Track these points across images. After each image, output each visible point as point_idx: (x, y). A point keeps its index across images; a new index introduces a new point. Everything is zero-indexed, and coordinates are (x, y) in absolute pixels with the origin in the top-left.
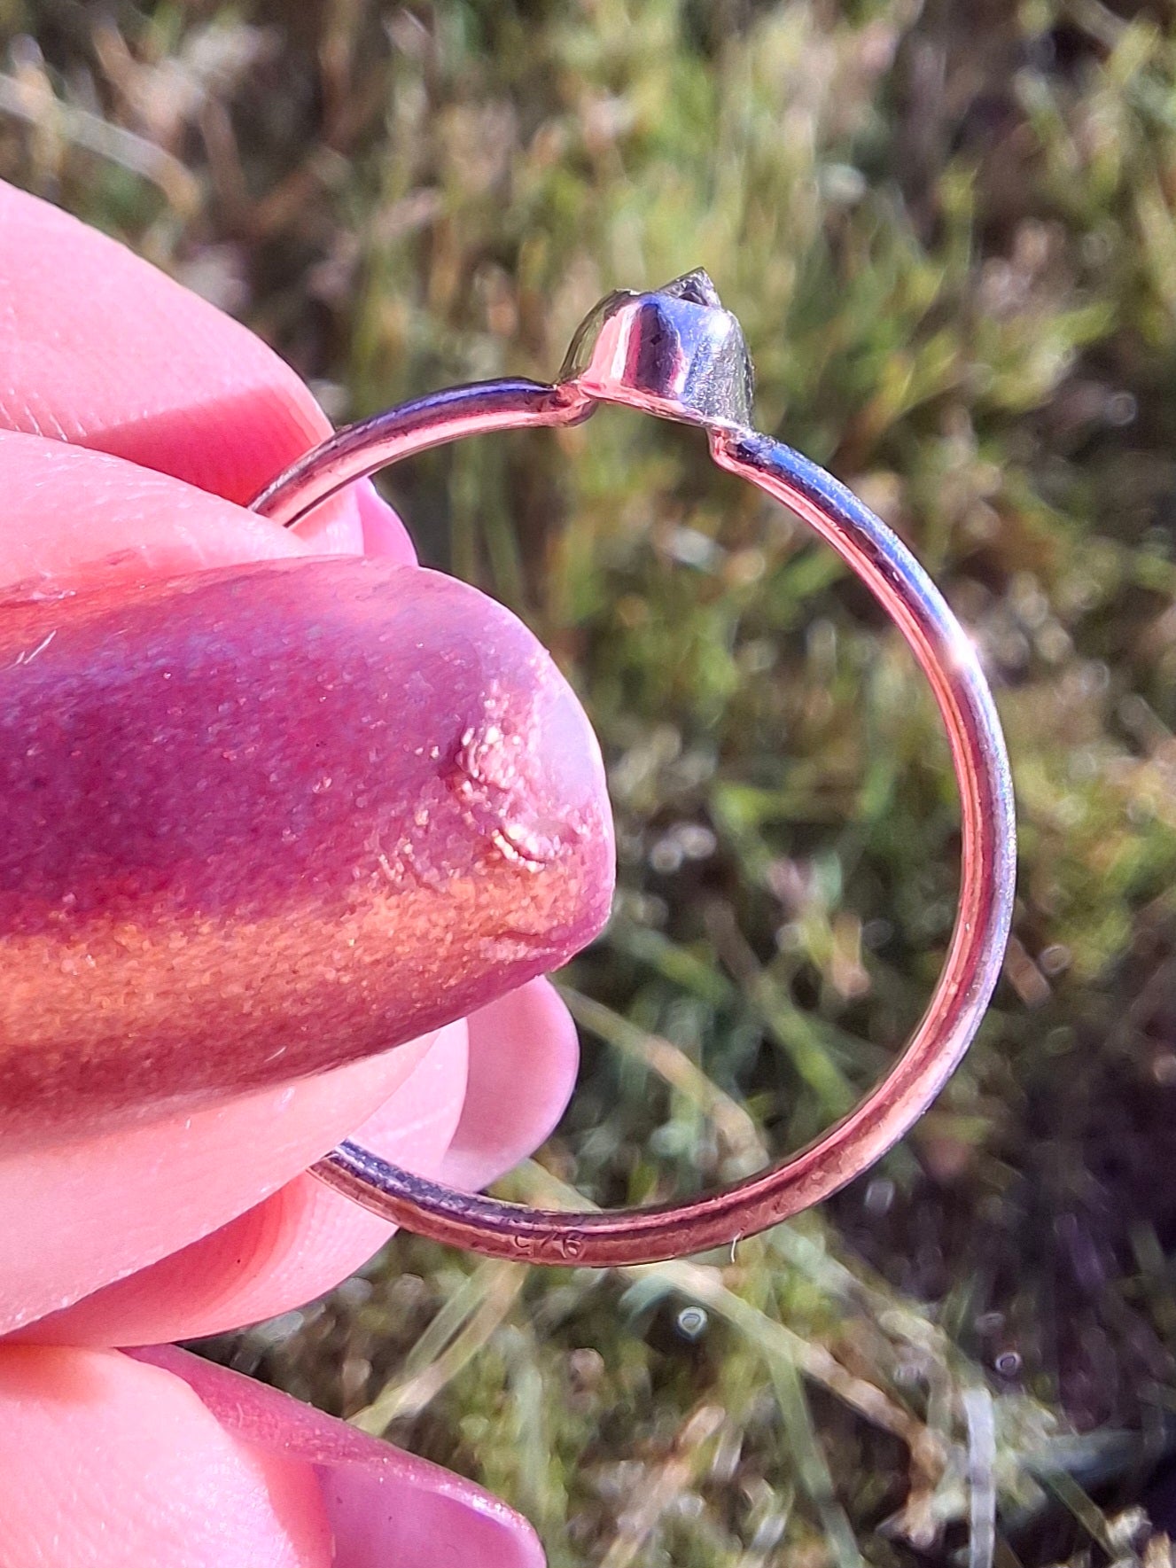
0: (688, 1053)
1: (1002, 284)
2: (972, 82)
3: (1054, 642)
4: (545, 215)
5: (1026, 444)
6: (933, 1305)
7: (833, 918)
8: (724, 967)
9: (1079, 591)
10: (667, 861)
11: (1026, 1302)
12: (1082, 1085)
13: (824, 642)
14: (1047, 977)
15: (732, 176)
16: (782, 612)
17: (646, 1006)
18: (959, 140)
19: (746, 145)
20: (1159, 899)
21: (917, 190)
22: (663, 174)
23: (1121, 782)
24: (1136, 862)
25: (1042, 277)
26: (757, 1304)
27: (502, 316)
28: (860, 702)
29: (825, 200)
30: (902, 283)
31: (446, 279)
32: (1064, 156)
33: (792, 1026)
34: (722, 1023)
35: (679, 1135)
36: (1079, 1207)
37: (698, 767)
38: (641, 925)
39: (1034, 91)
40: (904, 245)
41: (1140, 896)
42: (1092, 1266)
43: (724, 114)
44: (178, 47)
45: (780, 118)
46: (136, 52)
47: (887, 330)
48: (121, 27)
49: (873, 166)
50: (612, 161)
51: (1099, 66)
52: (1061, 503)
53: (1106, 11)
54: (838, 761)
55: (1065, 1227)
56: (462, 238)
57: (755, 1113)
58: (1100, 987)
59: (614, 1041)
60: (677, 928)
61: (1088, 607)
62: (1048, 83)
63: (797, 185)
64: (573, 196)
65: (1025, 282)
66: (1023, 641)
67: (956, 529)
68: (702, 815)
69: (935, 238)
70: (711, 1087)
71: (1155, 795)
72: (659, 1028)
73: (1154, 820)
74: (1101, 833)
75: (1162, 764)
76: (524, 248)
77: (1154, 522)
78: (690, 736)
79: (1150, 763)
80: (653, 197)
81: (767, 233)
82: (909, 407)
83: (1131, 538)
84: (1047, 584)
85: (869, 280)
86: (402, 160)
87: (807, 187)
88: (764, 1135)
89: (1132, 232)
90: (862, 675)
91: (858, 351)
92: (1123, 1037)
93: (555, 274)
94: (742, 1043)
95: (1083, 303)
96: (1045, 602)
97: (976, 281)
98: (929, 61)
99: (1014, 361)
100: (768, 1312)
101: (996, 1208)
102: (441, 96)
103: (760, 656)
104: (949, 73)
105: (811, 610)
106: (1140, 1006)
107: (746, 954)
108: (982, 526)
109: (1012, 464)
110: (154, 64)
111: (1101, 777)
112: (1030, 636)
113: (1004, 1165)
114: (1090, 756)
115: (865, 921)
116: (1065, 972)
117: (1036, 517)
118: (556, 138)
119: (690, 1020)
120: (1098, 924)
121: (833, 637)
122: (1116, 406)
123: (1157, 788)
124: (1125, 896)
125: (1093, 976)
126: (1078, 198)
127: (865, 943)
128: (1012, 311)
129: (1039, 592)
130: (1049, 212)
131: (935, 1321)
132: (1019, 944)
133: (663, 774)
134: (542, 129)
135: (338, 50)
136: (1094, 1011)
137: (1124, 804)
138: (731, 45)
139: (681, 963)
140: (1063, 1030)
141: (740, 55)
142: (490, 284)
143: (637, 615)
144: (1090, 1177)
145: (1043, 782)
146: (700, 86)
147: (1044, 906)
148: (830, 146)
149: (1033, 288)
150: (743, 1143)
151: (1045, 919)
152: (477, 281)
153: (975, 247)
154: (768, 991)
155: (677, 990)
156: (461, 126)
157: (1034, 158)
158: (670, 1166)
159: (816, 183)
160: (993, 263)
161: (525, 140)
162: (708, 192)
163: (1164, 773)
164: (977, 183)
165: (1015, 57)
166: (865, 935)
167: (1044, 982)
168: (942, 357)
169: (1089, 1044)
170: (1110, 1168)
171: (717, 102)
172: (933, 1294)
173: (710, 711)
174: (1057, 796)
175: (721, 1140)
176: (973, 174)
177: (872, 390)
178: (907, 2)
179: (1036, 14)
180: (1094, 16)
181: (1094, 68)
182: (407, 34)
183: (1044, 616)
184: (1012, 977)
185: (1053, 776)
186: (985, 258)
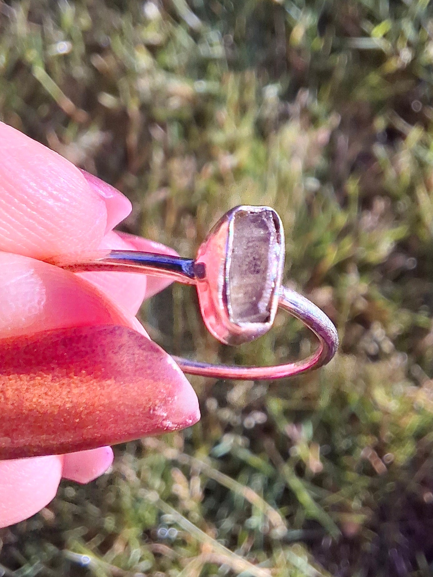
0: (258, 493)
1: (368, 219)
2: (358, 148)
3: (387, 346)
4: (207, 196)
5: (378, 276)
7: (309, 444)
8: (272, 462)
9: (396, 328)
10: (250, 424)
12: (399, 502)
15: (273, 182)
16: (291, 336)
17: (243, 476)
18: (353, 168)
19: (277, 171)
20: (425, 437)
21: (339, 186)
22: (248, 181)
23: (411, 396)
24: (417, 424)
25: (382, 216)
27: (191, 232)
29: (305, 190)
30: (333, 219)
31: (171, 219)
32: (391, 174)
33: (296, 483)
34: (270, 482)
35: (255, 521)
36: (398, 546)
37: (260, 391)
38: (241, 447)
39: (380, 151)
40: (334, 206)
41: (419, 436)
42: (403, 567)
43: (270, 160)
44: (76, 139)
45: (289, 161)
46: (61, 140)
47: (328, 236)
48: (56, 132)
49: (323, 178)
50: (230, 177)
51: (402, 141)
52: (390, 297)
53: (405, 122)
54: (311, 388)
55: (392, 553)
56: (177, 204)
57: (282, 513)
58: (404, 468)
59: (232, 489)
60: (253, 448)
61: (399, 334)
62: (385, 148)
63: (296, 185)
64: (216, 189)
65: (377, 218)
66: (376, 346)
67: (352, 306)
68: (263, 408)
69: (345, 203)
70: (267, 504)
71: (424, 400)
72: (248, 484)
73: (423, 409)
74: (405, 413)
75: (426, 389)
76: (199, 208)
77: (423, 303)
79: (422, 389)
80: (244, 189)
81: (285, 202)
82: (335, 263)
83: (415, 309)
84: (385, 325)
85: (322, 219)
86: (156, 177)
87: (299, 185)
88: (285, 521)
89: (415, 200)
91: (318, 243)
92: (413, 486)
93: (209, 217)
94: (277, 489)
95: (397, 226)
96: (384, 332)
97: (359, 218)
98: (342, 140)
99: (373, 246)
101: (368, 546)
102: (169, 154)
103: (283, 351)
104: (350, 145)
105: (301, 335)
106: (419, 474)
107: (279, 457)
108: (361, 305)
109: (372, 283)
110: (68, 144)
111: (404, 394)
112: (379, 344)
113: (371, 531)
114: (401, 386)
115: (321, 445)
116: (392, 463)
117: (381, 302)
118: (210, 169)
119: (259, 481)
120: (403, 446)
121: (309, 344)
122: (409, 263)
123: (425, 398)
124: (413, 436)
125: (402, 464)
126: (395, 188)
127: (321, 453)
128: (372, 229)
129: (382, 328)
130: (385, 193)
132: (375, 453)
133: (248, 394)
134: (205, 166)
135: (133, 139)
136: (403, 476)
137: (412, 403)
138: (272, 136)
139: (256, 461)
140: (391, 483)
141: (275, 139)
142: (187, 221)
144: (401, 535)
145: (384, 395)
146: (261, 151)
147: (384, 439)
148: (307, 171)
149: (380, 220)
150: (278, 524)
151: (385, 445)
152: (182, 220)
153: (359, 207)
154: (287, 470)
155: (254, 470)
156: (176, 165)
157: (380, 174)
158: (252, 532)
159: (303, 184)
160: (365, 212)
161: (199, 169)
162: (264, 188)
163: (426, 392)
164: (360, 184)
165: (373, 139)
166: (321, 450)
167: (385, 466)
168: (347, 245)
169: (401, 488)
170: (409, 532)
171: (267, 155)
174: (390, 400)
175: (270, 523)
176: (358, 181)
177: (321, 258)
178: (335, 120)
179: (380, 124)
180: (401, 124)
181: (402, 143)
182: (157, 133)
183: (384, 337)
184: (373, 464)
185: (388, 393)
186: (362, 210)
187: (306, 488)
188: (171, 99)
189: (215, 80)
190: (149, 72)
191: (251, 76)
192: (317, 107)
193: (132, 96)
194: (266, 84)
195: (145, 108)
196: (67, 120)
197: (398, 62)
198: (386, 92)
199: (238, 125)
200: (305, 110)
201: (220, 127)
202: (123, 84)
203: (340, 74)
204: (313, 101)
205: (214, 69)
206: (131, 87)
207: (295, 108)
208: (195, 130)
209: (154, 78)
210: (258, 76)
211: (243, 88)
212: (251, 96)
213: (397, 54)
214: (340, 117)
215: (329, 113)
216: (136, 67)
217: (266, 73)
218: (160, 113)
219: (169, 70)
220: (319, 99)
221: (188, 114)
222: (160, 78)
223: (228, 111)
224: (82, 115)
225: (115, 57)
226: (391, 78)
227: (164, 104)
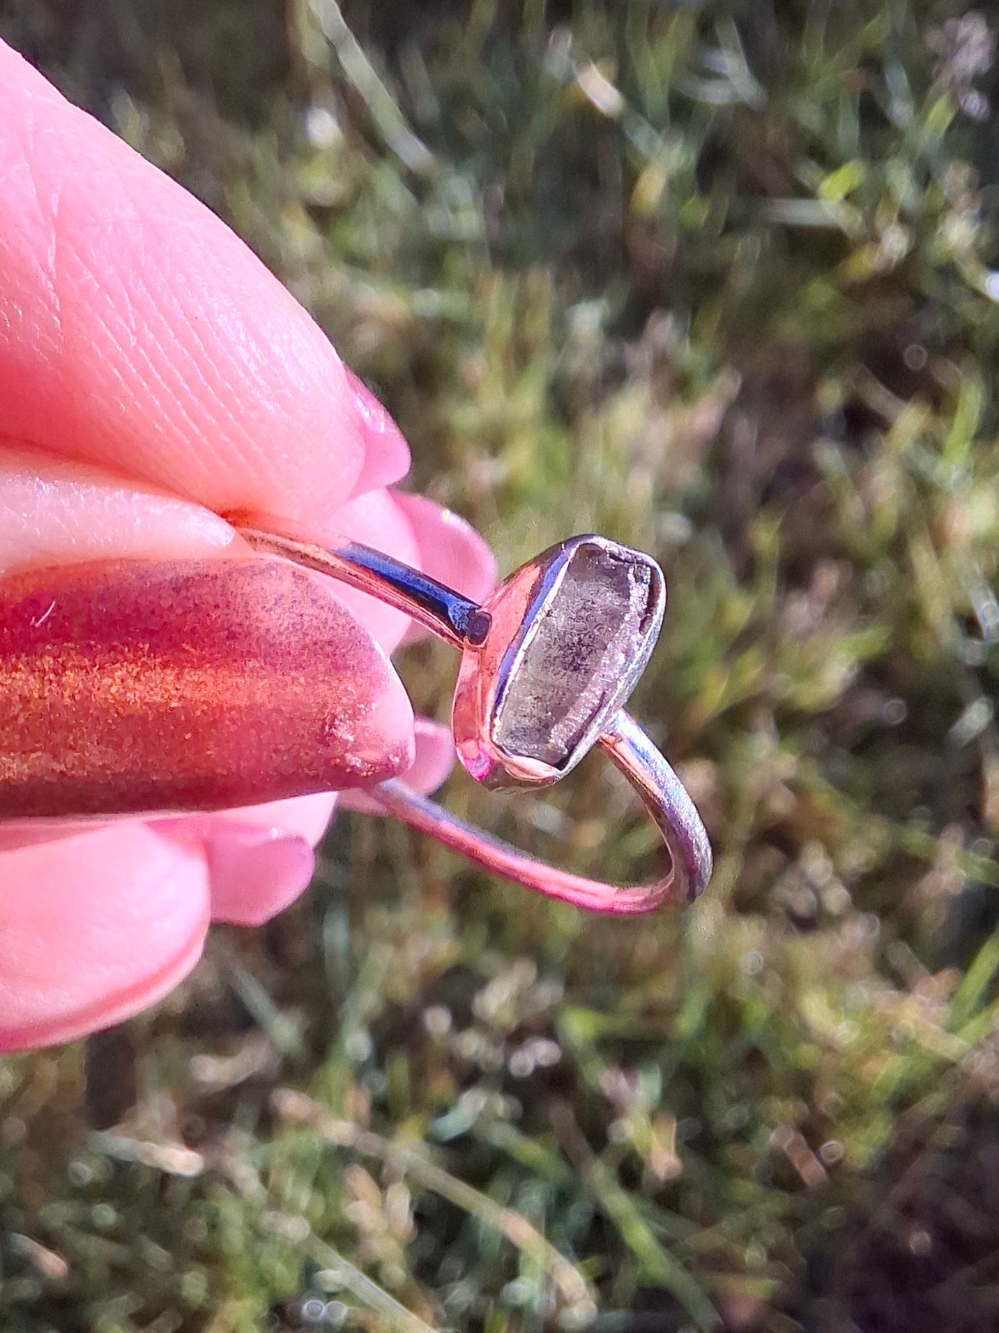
0: (534, 1223)
1: (801, 611)
2: (779, 448)
3: (837, 897)
5: (817, 739)
7: (653, 1116)
8: (566, 1155)
9: (858, 857)
10: (523, 1068)
12: (851, 1254)
14: (825, 1166)
15: (585, 521)
16: (617, 870)
17: (501, 1185)
18: (768, 495)
19: (596, 496)
20: (916, 1106)
21: (734, 535)
22: (529, 518)
23: (886, 1012)
24: (900, 1075)
25: (833, 605)
28: (680, 942)
29: (659, 539)
30: (720, 609)
32: (852, 508)
33: (618, 1203)
34: (561, 1200)
35: (525, 1289)
37: (549, 993)
38: (499, 1120)
39: (829, 456)
40: (723, 578)
41: (902, 1102)
43: (580, 472)
45: (625, 477)
47: (708, 646)
49: (699, 515)
50: (489, 508)
51: (882, 437)
52: (844, 787)
53: (889, 393)
54: (662, 990)
57: (587, 1272)
58: (868, 1176)
59: (474, 1212)
60: (527, 1123)
61: (865, 870)
62: (841, 450)
63: (637, 529)
65: (820, 609)
66: (812, 896)
67: (761, 805)
68: (549, 1030)
69: (747, 574)
70: (553, 1250)
71: (915, 1022)
72: (511, 1202)
73: (914, 1042)
74: (871, 1052)
75: (921, 997)
77: (918, 802)
78: (543, 965)
79: (912, 996)
80: (521, 537)
82: (724, 707)
83: (900, 816)
84: (832, 851)
85: (694, 607)
87: (646, 531)
88: (594, 1290)
89: (905, 569)
91: (684, 662)
92: (884, 1216)
94: (577, 1216)
95: (864, 626)
96: (830, 865)
97: (780, 607)
99: (809, 673)
104: (760, 442)
106: (901, 1191)
107: (582, 1144)
108: (781, 804)
109: (806, 755)
111: (871, 1008)
112: (817, 892)
113: (788, 1318)
114: (864, 990)
115: (679, 1118)
116: (840, 1162)
117: (824, 798)
118: (444, 489)
119: (535, 1196)
120: (867, 1125)
122: (890, 710)
123: (917, 1016)
124: (890, 1102)
125: (862, 1166)
126: (862, 542)
127: (678, 1136)
128: (809, 632)
129: (825, 857)
130: (839, 552)
132: (803, 1139)
133: (521, 999)
134: (432, 483)
136: (862, 1194)
137: (890, 1029)
138: (587, 417)
139: (530, 1150)
140: (837, 1210)
141: (593, 425)
144: (855, 1326)
145: (826, 1009)
146: (562, 449)
147: (823, 1108)
148: (665, 497)
149: (826, 615)
150: (577, 1296)
151: (824, 1120)
153: (779, 584)
154: (599, 1173)
155: (526, 1172)
157: (828, 510)
158: (518, 1313)
159: (652, 527)
160: (793, 595)
163: (922, 1004)
164: (782, 529)
165: (814, 429)
166: (679, 1130)
167: (822, 1169)
168: (751, 669)
169: (858, 1221)
170: (872, 1321)
171: (575, 461)
173: (558, 948)
174: (837, 1021)
175: (559, 1292)
176: (778, 523)
177: (695, 694)
178: (728, 384)
179: (831, 396)
180: (878, 397)
181: (878, 439)
183: (829, 876)
184: (797, 1165)
185: (833, 1005)
186: (788, 590)
187: (644, 1214)
188: (361, 329)
189: (461, 290)
190: (312, 268)
191: (541, 281)
192: (690, 356)
194: (575, 300)
197: (878, 257)
198: (845, 325)
199: (511, 387)
200: (662, 362)
201: (469, 393)
203: (743, 281)
204: (681, 340)
205: (459, 265)
207: (639, 356)
210: (558, 281)
211: (522, 308)
212: (539, 326)
213: (874, 238)
214: (739, 381)
215: (714, 369)
216: (283, 253)
217: (577, 276)
219: (356, 261)
220: (694, 337)
221: (397, 362)
222: (337, 279)
223: (489, 358)
226: (859, 292)
227: (344, 340)
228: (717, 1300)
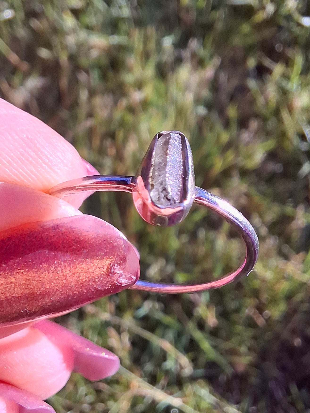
0: (171, 343)
1: (246, 136)
2: (235, 82)
3: (263, 231)
4: (122, 124)
5: (254, 178)
6: (238, 405)
7: (208, 306)
8: (179, 320)
9: (270, 217)
11: (262, 404)
12: (275, 347)
13: (202, 234)
14: (265, 319)
15: (172, 111)
16: (190, 226)
17: (159, 331)
18: (232, 98)
19: (174, 102)
20: (294, 298)
21: (222, 112)
22: (152, 111)
23: (282, 267)
24: (288, 288)
25: (257, 133)
26: (192, 406)
27: (112, 151)
28: (212, 249)
29: (197, 116)
30: (218, 137)
31: (96, 142)
32: (261, 101)
33: (198, 335)
34: (179, 335)
35: (169, 364)
36: (276, 379)
37: (170, 268)
38: (157, 310)
39: (252, 83)
40: (219, 127)
41: (289, 297)
42: (279, 394)
43: (169, 94)
45: (184, 94)
46: (10, 85)
47: (215, 150)
48: (7, 80)
49: (209, 106)
50: (139, 108)
52: (264, 194)
53: (271, 60)
54: (207, 265)
55: (271, 384)
56: (101, 130)
57: (189, 358)
58: (278, 321)
59: (151, 341)
60: (166, 311)
61: (272, 221)
62: (256, 81)
63: (189, 112)
64: (129, 118)
65: (252, 135)
67: (236, 201)
69: (227, 124)
70: (177, 351)
71: (292, 270)
72: (163, 337)
73: (292, 277)
74: (278, 281)
75: (293, 262)
76: (117, 133)
77: (289, 198)
78: (167, 259)
79: (290, 262)
80: (150, 117)
82: (222, 170)
83: (283, 202)
84: (261, 216)
85: (210, 136)
86: (83, 111)
87: (192, 112)
88: (192, 363)
89: (280, 120)
90: (212, 243)
91: (207, 156)
92: (286, 334)
93: (126, 139)
94: (184, 340)
95: (268, 140)
96: (261, 220)
97: (239, 135)
98: (223, 77)
99: (250, 156)
100: (195, 409)
101: (254, 380)
102: (92, 93)
103: (185, 238)
104: (229, 79)
105: (198, 226)
106: (290, 326)
107: (185, 316)
108: (243, 201)
109: (250, 184)
110: (16, 88)
111: (277, 267)
112: (257, 229)
113: (255, 369)
114: (274, 261)
115: (216, 306)
116: (270, 318)
117: (257, 198)
118: (124, 103)
119: (171, 334)
120: (278, 305)
121: (204, 232)
122: (277, 167)
123: (292, 268)
124: (285, 297)
125: (277, 319)
126: (265, 112)
127: (216, 312)
128: (249, 143)
129: (259, 218)
130: (257, 116)
131: (238, 409)
132: (257, 311)
133: (161, 270)
134: (120, 100)
135: (64, 82)
136: (278, 327)
138: (170, 76)
139: (168, 319)
140: (270, 333)
141: (172, 78)
142: (108, 143)
143: (151, 229)
144: (278, 371)
145: (262, 268)
146: (162, 87)
147: (263, 300)
148: (198, 101)
149: (254, 136)
150: (186, 366)
151: (263, 304)
152: (104, 141)
153: (238, 126)
154: (191, 326)
155: (167, 327)
156: (98, 101)
157: (253, 102)
158: (167, 372)
159: (194, 111)
160: (243, 130)
161: (116, 103)
162: (165, 115)
163: (294, 264)
164: (238, 109)
165: (246, 75)
166: (216, 310)
167: (264, 321)
168: (230, 157)
169: (277, 336)
170: (283, 369)
171: (167, 90)
172: (237, 402)
173: (172, 253)
174: (266, 271)
175: (180, 365)
176: (236, 107)
177: (212, 166)
178: (216, 61)
179: (251, 63)
180: (267, 62)
181: (268, 76)
182: (82, 77)
183: (261, 224)
184: (255, 320)
185: (265, 266)
186: (241, 129)
187: (207, 338)
188: (92, 50)
189: (125, 35)
190: (74, 31)
191: (151, 30)
192: (203, 53)
193: (62, 49)
194: (164, 36)
195: (72, 58)
196: (14, 70)
197: (265, 13)
198: (254, 39)
199: (143, 68)
200: (194, 55)
201: (130, 70)
202: (55, 40)
203: (219, 26)
204: (200, 48)
205: (124, 27)
206: (61, 43)
207: (186, 54)
208: (111, 74)
209: (78, 35)
210: (157, 30)
211: (146, 40)
212: (152, 45)
213: (263, 8)
214: (220, 60)
215: (212, 57)
216: (64, 27)
217: (163, 27)
218: (84, 61)
219: (89, 28)
220: (204, 46)
221: (105, 61)
222: (83, 35)
223: (136, 58)
224: (25, 66)
225: (48, 20)
226: (259, 27)
227: (87, 55)
228: (232, 365)
